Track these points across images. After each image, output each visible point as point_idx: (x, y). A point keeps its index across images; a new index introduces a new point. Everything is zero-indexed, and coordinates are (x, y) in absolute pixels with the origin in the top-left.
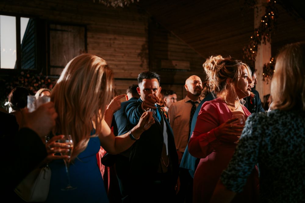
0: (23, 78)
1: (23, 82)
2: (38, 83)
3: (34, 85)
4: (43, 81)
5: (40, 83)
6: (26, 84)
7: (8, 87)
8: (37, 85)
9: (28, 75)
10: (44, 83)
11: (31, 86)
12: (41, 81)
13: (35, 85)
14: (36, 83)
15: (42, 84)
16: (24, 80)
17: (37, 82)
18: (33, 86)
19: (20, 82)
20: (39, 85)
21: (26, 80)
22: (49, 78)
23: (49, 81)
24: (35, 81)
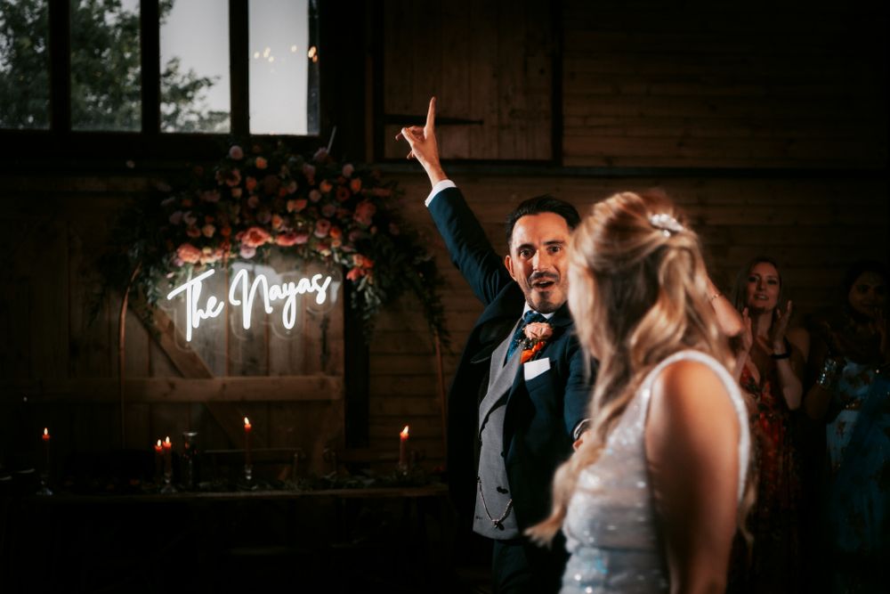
0: (236, 173)
1: (238, 192)
2: (307, 197)
3: (285, 207)
4: (326, 187)
5: (314, 195)
6: (253, 201)
7: (175, 218)
8: (302, 205)
9: (261, 162)
10: (333, 194)
11: (273, 213)
12: (317, 187)
13: (291, 207)
14: (294, 197)
15: (325, 199)
16: (243, 185)
17: (302, 193)
18: (284, 214)
19: (226, 192)
20: (310, 204)
21: (252, 183)
22: (354, 175)
23: (356, 185)
24: (294, 186)
